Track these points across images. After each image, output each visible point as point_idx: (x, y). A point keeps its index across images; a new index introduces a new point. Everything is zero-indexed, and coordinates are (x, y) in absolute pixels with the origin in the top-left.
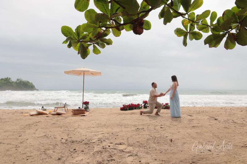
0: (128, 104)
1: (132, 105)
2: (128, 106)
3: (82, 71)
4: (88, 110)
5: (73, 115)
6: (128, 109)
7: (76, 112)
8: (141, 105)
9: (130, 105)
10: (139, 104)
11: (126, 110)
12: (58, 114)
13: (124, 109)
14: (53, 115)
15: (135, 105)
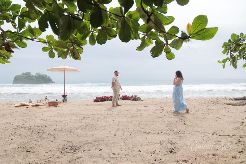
2: (100, 98)
4: (65, 102)
6: (100, 101)
7: (51, 104)
9: (102, 97)
10: (111, 97)
11: (98, 101)
12: (37, 106)
13: (97, 100)
14: (33, 106)
15: (108, 97)
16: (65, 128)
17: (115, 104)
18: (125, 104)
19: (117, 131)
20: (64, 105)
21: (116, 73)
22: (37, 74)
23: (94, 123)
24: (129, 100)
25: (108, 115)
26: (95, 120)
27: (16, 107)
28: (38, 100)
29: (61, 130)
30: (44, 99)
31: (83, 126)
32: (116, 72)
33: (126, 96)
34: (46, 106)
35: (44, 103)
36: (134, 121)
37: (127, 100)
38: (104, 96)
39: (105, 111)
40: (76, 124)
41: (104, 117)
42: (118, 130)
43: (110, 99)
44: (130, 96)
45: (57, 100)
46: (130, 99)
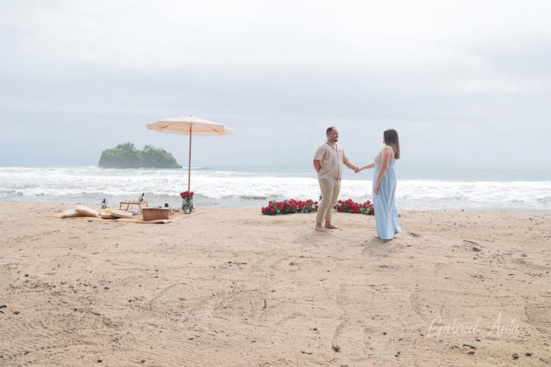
0: (282, 201)
1: (293, 201)
2: (279, 205)
3: (186, 123)
4: (187, 211)
5: (144, 220)
6: (278, 212)
7: (148, 214)
8: (316, 203)
9: (285, 202)
10: (310, 202)
11: (274, 213)
12: (114, 217)
13: (270, 211)
14: (105, 218)
15: (300, 202)
16: (164, 298)
17: (323, 224)
18: (350, 226)
19: (341, 326)
20: (184, 218)
21: (332, 134)
22: (146, 147)
23: (258, 286)
24: (360, 212)
25: (302, 257)
26: (264, 274)
27: (64, 217)
28: (121, 203)
29: (150, 308)
30: (137, 200)
31: (223, 293)
32: (330, 130)
33: (349, 203)
34: (135, 220)
35: (136, 211)
36: (393, 288)
37: (352, 212)
38: (289, 200)
39: (295, 242)
40: (202, 284)
41: (292, 264)
42: (344, 322)
43: (306, 208)
44: (363, 203)
45: (167, 205)
46: (361, 209)
